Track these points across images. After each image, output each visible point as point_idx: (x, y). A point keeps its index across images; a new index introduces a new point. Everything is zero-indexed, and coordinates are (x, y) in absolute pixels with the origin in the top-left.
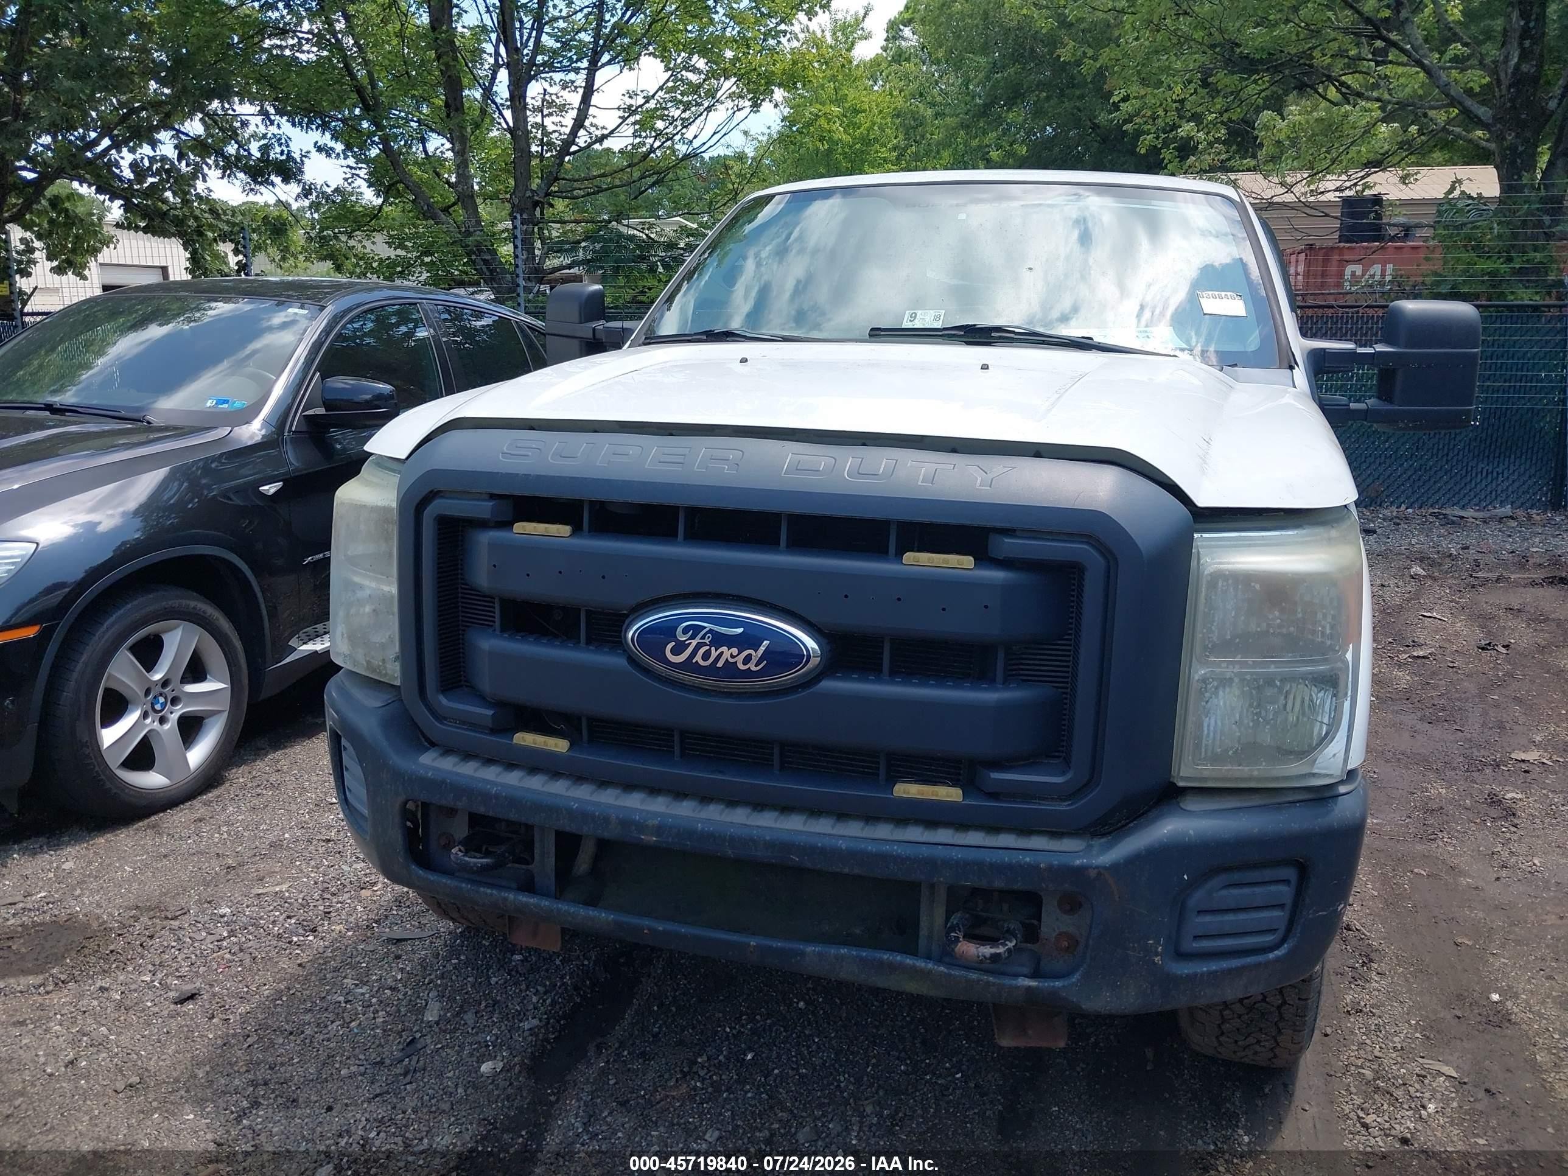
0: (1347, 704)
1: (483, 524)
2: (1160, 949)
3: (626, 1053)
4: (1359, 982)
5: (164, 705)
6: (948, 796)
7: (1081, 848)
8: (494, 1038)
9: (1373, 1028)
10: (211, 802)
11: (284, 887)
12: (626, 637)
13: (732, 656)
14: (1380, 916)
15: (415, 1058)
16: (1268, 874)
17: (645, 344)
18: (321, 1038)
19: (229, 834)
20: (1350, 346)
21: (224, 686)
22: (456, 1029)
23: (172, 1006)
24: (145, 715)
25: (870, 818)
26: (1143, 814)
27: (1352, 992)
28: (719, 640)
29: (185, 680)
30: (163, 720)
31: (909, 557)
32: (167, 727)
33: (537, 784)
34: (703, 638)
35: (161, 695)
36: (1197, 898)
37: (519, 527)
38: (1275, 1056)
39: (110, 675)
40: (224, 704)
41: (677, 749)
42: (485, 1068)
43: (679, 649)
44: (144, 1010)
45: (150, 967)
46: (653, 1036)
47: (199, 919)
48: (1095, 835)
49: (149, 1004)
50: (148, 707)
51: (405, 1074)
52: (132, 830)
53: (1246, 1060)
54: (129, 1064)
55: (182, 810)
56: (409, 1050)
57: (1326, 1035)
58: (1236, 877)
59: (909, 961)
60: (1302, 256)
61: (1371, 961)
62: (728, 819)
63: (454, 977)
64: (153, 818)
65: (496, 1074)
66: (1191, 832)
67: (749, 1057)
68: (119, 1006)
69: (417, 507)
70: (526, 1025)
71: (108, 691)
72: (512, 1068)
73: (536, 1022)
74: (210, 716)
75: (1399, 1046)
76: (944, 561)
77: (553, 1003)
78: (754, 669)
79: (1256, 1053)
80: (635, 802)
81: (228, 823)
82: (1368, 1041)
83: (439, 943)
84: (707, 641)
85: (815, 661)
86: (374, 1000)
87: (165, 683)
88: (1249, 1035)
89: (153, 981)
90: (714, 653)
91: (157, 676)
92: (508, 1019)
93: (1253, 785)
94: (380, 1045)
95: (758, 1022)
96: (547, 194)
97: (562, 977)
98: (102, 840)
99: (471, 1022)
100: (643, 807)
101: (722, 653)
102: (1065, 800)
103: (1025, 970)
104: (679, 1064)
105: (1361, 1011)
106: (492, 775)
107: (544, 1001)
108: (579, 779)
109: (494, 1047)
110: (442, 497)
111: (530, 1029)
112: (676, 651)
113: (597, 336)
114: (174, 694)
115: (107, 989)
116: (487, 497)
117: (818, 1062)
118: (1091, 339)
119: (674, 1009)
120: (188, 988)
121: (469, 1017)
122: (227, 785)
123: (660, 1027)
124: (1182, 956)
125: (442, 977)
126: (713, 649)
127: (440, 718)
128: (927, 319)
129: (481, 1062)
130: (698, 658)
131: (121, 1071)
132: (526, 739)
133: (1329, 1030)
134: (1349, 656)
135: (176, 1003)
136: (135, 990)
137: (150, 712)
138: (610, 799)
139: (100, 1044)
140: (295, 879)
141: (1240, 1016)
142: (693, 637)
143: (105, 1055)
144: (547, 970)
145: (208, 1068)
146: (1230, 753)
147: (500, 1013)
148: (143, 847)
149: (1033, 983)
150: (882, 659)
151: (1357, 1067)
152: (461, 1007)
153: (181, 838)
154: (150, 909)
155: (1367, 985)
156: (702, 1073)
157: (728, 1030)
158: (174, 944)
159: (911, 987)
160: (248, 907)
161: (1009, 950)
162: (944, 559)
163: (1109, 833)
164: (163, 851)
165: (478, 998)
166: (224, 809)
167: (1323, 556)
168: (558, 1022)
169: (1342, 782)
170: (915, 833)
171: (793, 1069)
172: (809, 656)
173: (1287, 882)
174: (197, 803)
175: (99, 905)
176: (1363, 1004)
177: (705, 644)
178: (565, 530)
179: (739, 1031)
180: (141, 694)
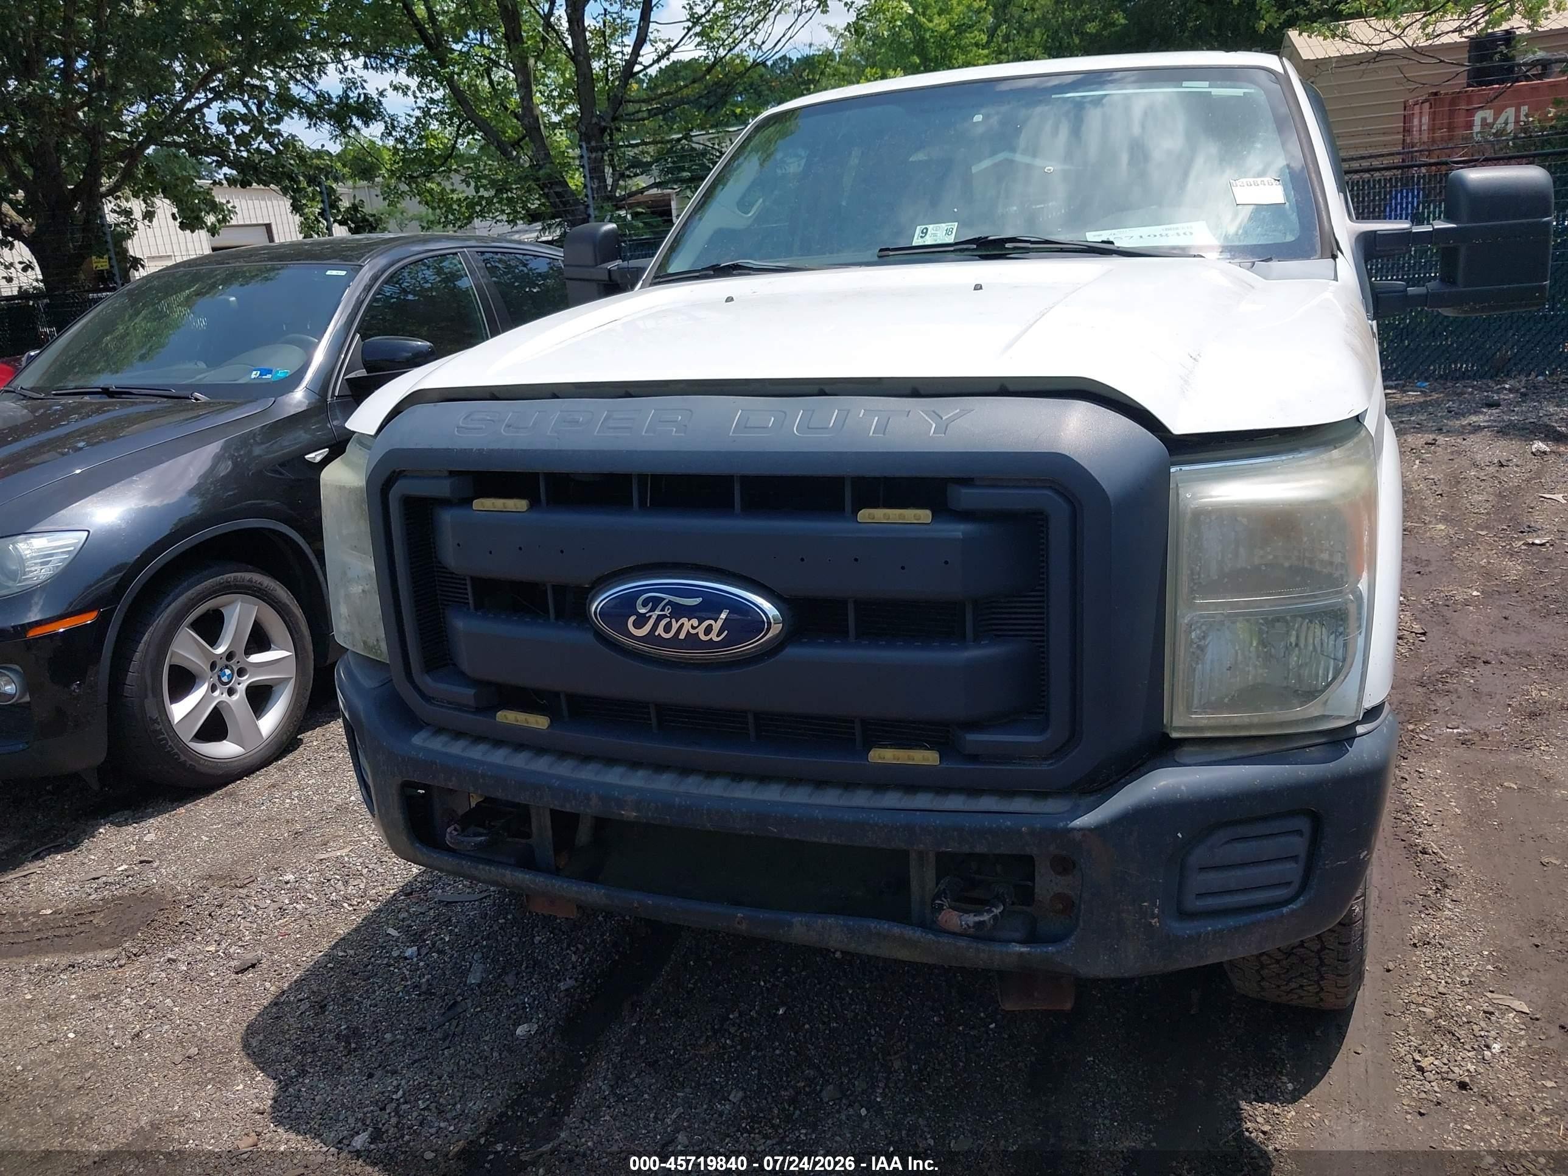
0: (1361, 640)
1: (444, 503)
2: (1156, 911)
3: (658, 1011)
4: (1431, 911)
5: (231, 678)
6: (924, 759)
7: (1066, 809)
8: (531, 999)
9: (1440, 961)
10: (285, 767)
11: (344, 852)
12: (590, 611)
13: (693, 627)
14: (1460, 836)
15: (454, 1022)
16: (1275, 826)
17: (652, 285)
18: (369, 1003)
19: (300, 800)
20: (1404, 225)
21: (288, 654)
22: (497, 991)
23: (234, 976)
24: (213, 688)
25: (849, 785)
26: (1135, 769)
27: (1421, 922)
28: (679, 611)
29: (249, 651)
30: (231, 692)
31: (864, 515)
32: (235, 697)
33: (520, 761)
34: (663, 610)
35: (227, 667)
36: (1199, 855)
37: (480, 504)
38: (1321, 1000)
39: (173, 653)
40: (290, 672)
41: (654, 721)
42: (520, 1031)
43: (641, 621)
44: (207, 980)
45: (217, 937)
46: (688, 993)
47: (264, 887)
48: (1084, 793)
49: (212, 974)
50: (215, 680)
51: (444, 1040)
52: (210, 799)
53: (1294, 1003)
54: (190, 1035)
55: (258, 777)
56: (450, 1014)
57: (1388, 971)
58: (1241, 830)
59: (896, 930)
60: (1427, 105)
61: (1446, 886)
62: (706, 792)
63: (499, 938)
64: (230, 786)
65: (530, 1037)
66: (1183, 788)
67: (781, 1012)
68: (186, 977)
69: (382, 489)
70: (562, 986)
71: (172, 668)
72: (546, 1030)
73: (570, 983)
74: (276, 685)
75: (1467, 980)
76: (901, 516)
77: (592, 961)
78: (716, 639)
79: (1301, 997)
80: (614, 777)
81: (298, 788)
82: (1433, 976)
83: (488, 902)
84: (667, 612)
85: (776, 629)
86: (422, 964)
87: (230, 656)
88: (1290, 980)
89: (217, 951)
90: (675, 626)
91: (221, 650)
92: (546, 980)
93: (1254, 733)
94: (423, 1010)
95: (793, 974)
96: (614, 119)
97: (602, 935)
98: (182, 810)
99: (511, 984)
100: (624, 783)
101: (683, 624)
102: (1045, 759)
103: (1017, 935)
104: (711, 1021)
105: (1429, 943)
106: (478, 753)
107: (583, 960)
108: (563, 754)
109: (531, 1008)
110: (405, 476)
111: (566, 990)
112: (638, 625)
113: (613, 278)
114: (240, 665)
115: (174, 961)
116: (447, 474)
117: (850, 1015)
118: (1112, 243)
119: (710, 963)
120: (250, 957)
121: (510, 979)
122: (301, 748)
123: (695, 984)
124: (1185, 915)
125: (488, 938)
126: (673, 621)
127: (427, 699)
128: (939, 233)
129: (517, 1024)
130: (660, 631)
131: (181, 1043)
132: (508, 717)
133: (1391, 966)
134: (1363, 586)
135: (237, 973)
136: (201, 961)
137: (218, 684)
138: (589, 774)
139: (164, 1016)
140: (356, 842)
141: (1278, 962)
142: (653, 610)
143: (167, 1027)
144: (589, 928)
145: (261, 1037)
146: (1226, 700)
147: (539, 974)
148: (220, 816)
149: (1024, 949)
150: (847, 620)
151: (1418, 1005)
152: (504, 968)
153: (255, 806)
154: (222, 878)
155: (1439, 914)
156: (732, 1030)
157: (762, 983)
158: (240, 913)
159: (903, 954)
160: (310, 873)
161: (995, 917)
162: (900, 515)
163: (1101, 789)
164: (238, 818)
165: (519, 959)
166: (296, 774)
167: (1320, 482)
168: (595, 980)
169: (1358, 723)
170: (892, 800)
171: (824, 1023)
172: (769, 623)
173: (1299, 832)
174: (272, 768)
175: (175, 876)
176: (1431, 935)
177: (665, 616)
178: (519, 505)
179: (773, 985)
180: (207, 668)
